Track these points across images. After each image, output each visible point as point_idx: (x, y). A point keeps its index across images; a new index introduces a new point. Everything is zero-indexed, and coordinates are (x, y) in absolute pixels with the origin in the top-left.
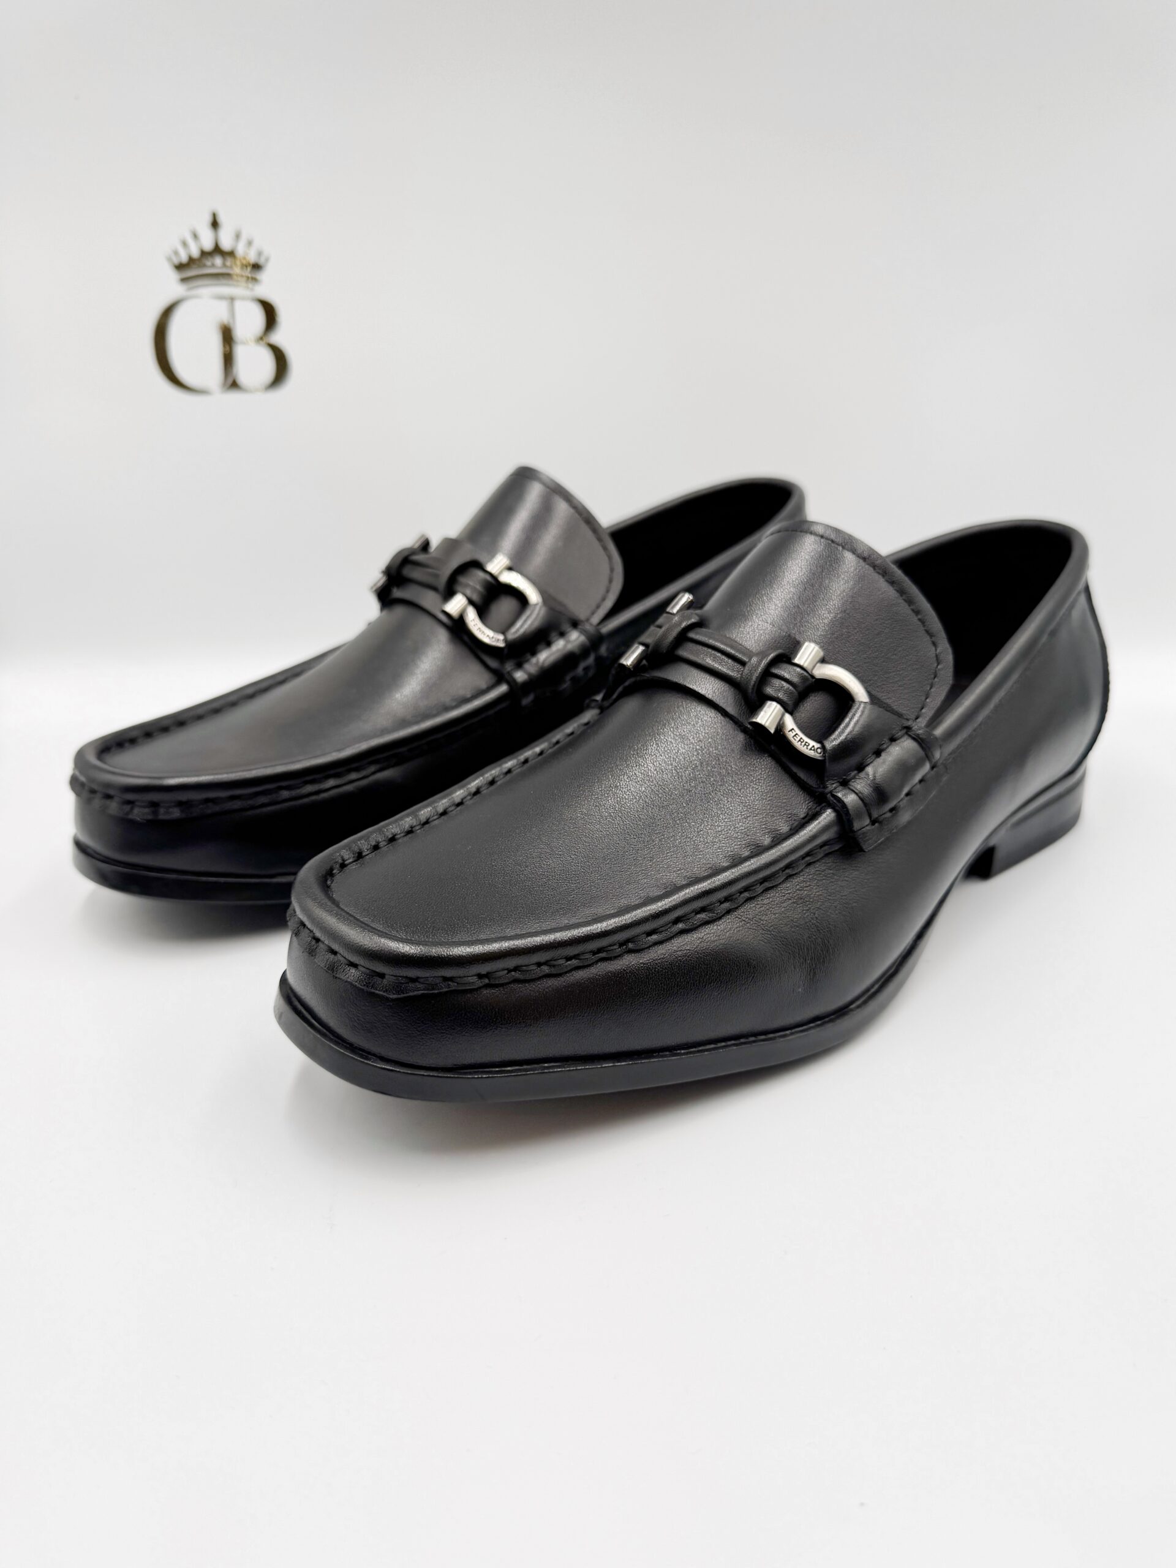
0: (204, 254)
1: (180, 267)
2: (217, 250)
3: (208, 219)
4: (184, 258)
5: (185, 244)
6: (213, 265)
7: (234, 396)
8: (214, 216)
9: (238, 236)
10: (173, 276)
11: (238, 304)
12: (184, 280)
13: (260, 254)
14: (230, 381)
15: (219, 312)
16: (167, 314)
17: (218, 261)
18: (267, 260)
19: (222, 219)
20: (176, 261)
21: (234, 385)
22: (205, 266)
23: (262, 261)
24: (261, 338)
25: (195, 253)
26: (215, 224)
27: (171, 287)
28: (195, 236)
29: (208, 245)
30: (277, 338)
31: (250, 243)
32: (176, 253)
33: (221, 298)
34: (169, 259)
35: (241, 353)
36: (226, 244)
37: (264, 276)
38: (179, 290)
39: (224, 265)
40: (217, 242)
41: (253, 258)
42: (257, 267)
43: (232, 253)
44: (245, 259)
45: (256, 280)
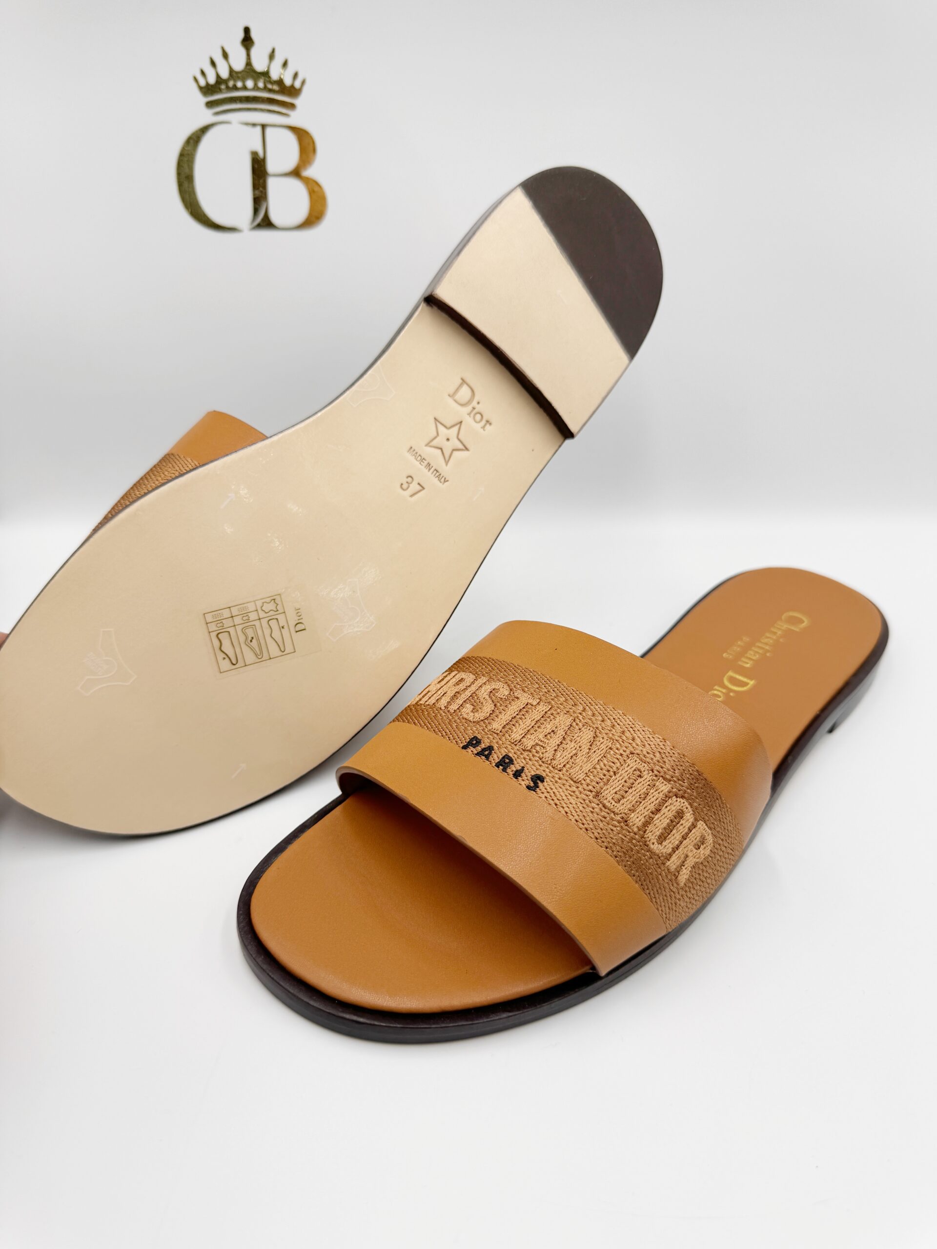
0: (233, 74)
1: (207, 90)
2: (249, 71)
5: (213, 64)
6: (245, 88)
7: (265, 234)
8: (247, 30)
9: (272, 56)
10: (202, 100)
11: (269, 131)
12: (210, 105)
13: (296, 75)
14: (261, 217)
15: (253, 140)
16: (194, 140)
17: (250, 84)
18: (303, 82)
19: (254, 35)
20: (202, 83)
21: (266, 223)
22: (235, 88)
23: (297, 84)
24: (296, 173)
25: (225, 74)
26: (247, 41)
28: (225, 55)
29: (239, 64)
30: (312, 171)
31: (285, 64)
32: (203, 73)
33: (254, 125)
34: (196, 79)
35: (272, 184)
37: (298, 102)
38: (207, 116)
39: (256, 88)
40: (249, 64)
41: (288, 82)
42: (293, 92)
43: (266, 74)
44: (280, 82)
45: (292, 106)
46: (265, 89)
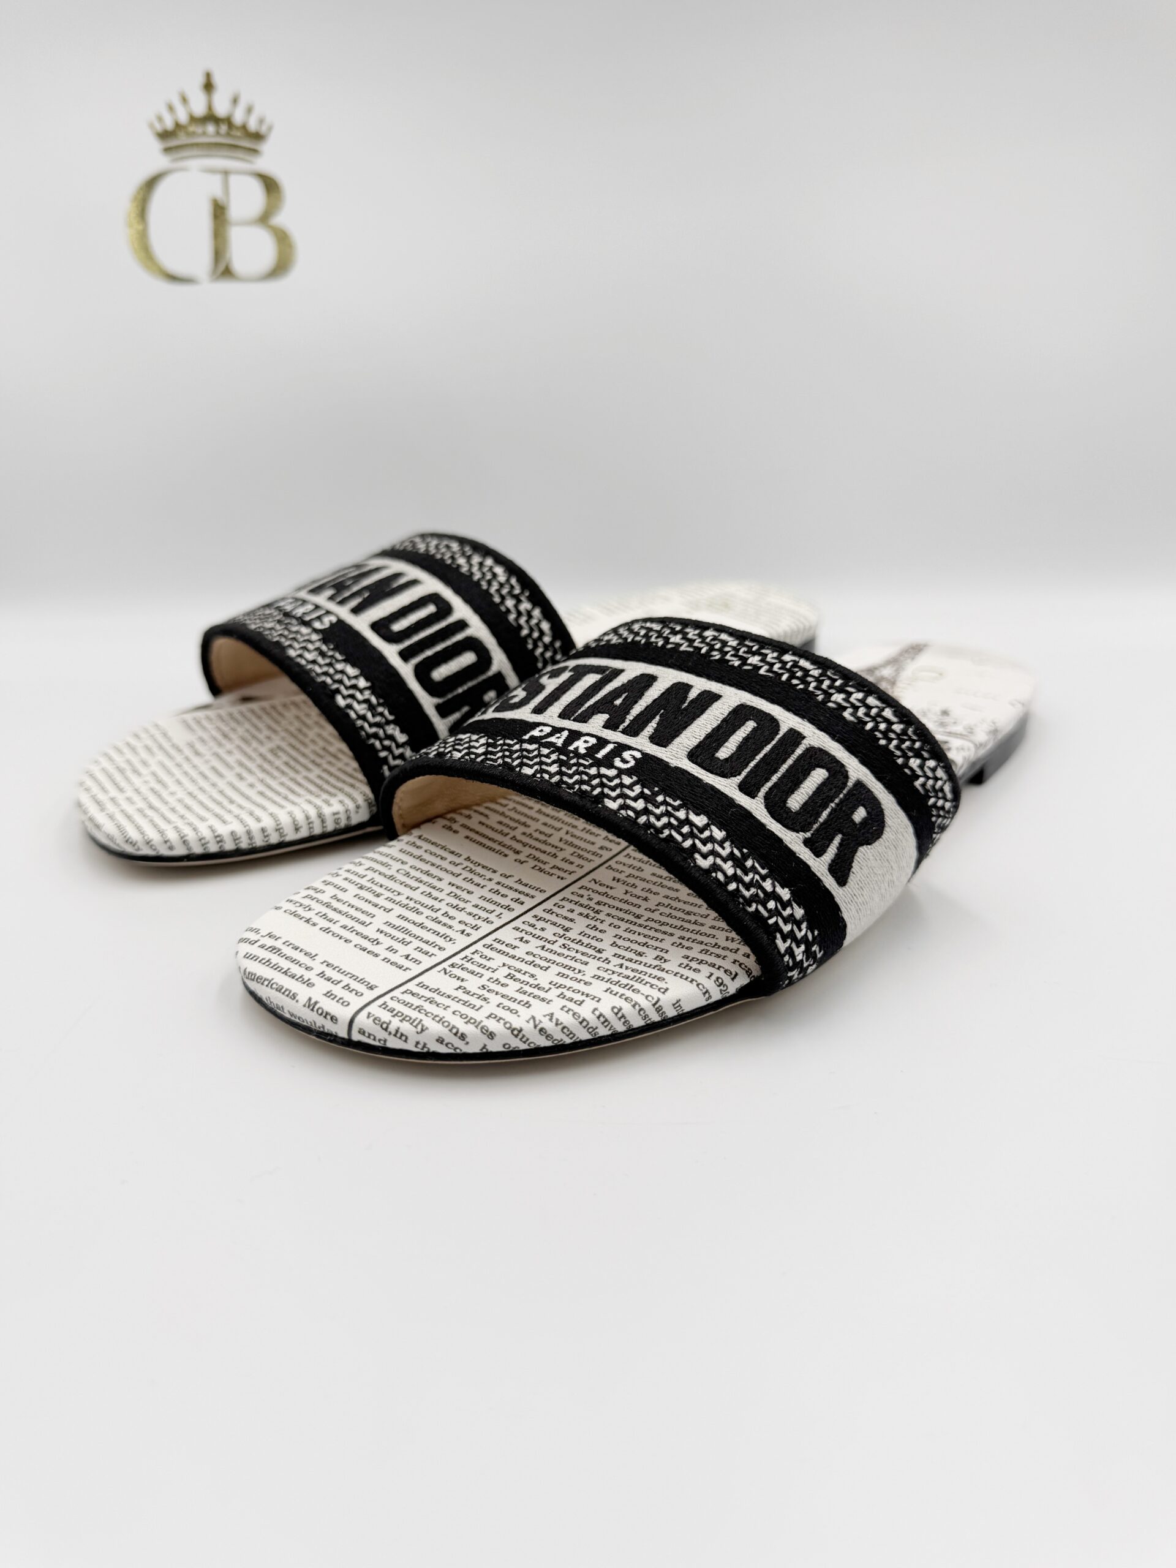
0: (193, 119)
1: (164, 135)
2: (211, 118)
3: (200, 80)
4: (169, 124)
5: (171, 108)
6: (204, 134)
7: (226, 287)
8: (208, 76)
9: (235, 101)
10: (156, 146)
11: (233, 179)
12: (167, 150)
13: (261, 121)
14: (222, 268)
15: (213, 186)
16: (147, 188)
17: (211, 128)
18: (270, 128)
19: (217, 80)
20: (159, 128)
21: (226, 272)
22: (194, 134)
23: (263, 130)
24: (262, 221)
25: (183, 119)
26: (209, 86)
27: (154, 158)
28: (184, 100)
29: (199, 109)
30: (280, 219)
31: (249, 110)
32: (160, 119)
33: (212, 171)
34: (151, 126)
35: (235, 235)
36: (221, 108)
37: (266, 147)
38: (162, 162)
39: (218, 133)
40: (210, 107)
41: (253, 126)
42: (258, 137)
43: (228, 121)
44: (244, 128)
45: (255, 151)
46: (228, 135)
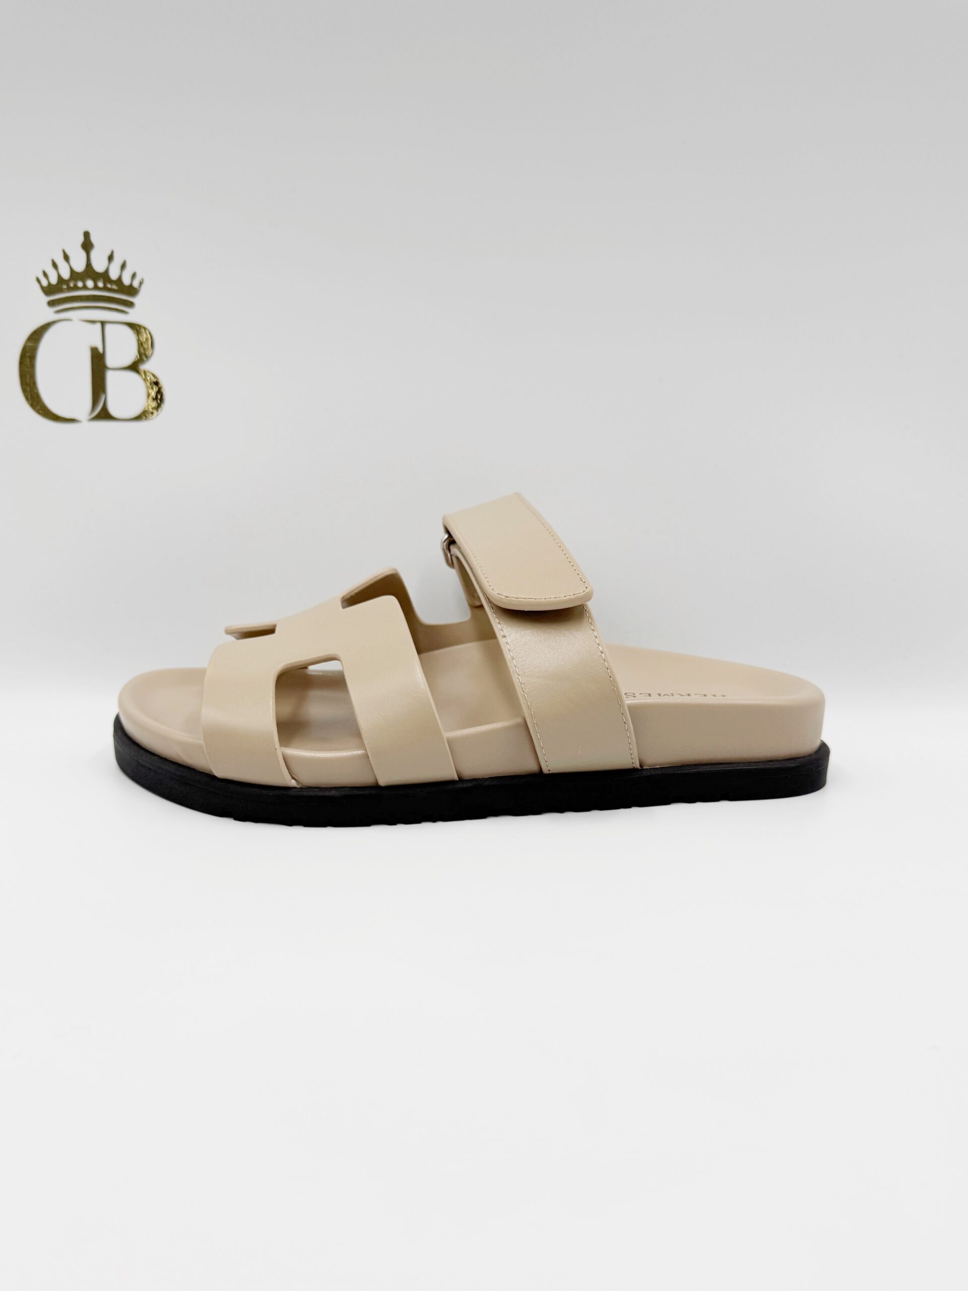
0: (74, 275)
2: (89, 272)
5: (55, 265)
6: (85, 287)
7: (104, 425)
8: (87, 235)
9: (111, 258)
11: (108, 327)
12: (51, 304)
13: (134, 276)
14: (100, 409)
15: (93, 336)
16: (36, 336)
17: (90, 283)
18: (141, 283)
19: (93, 239)
20: (45, 283)
21: (104, 415)
22: (76, 288)
23: (136, 284)
24: (134, 367)
25: (66, 275)
26: (87, 246)
28: (66, 258)
29: (79, 265)
30: (149, 365)
31: (123, 266)
32: (45, 274)
33: (93, 322)
34: (38, 280)
35: (112, 378)
36: (99, 266)
38: (49, 314)
39: (96, 287)
40: (89, 265)
41: (126, 281)
42: (132, 291)
43: (105, 276)
44: (119, 281)
45: (130, 304)
46: (105, 289)
